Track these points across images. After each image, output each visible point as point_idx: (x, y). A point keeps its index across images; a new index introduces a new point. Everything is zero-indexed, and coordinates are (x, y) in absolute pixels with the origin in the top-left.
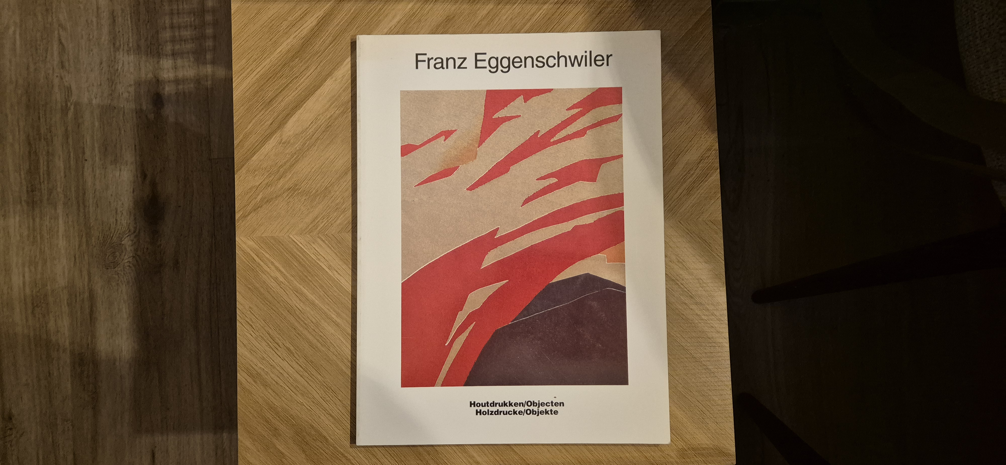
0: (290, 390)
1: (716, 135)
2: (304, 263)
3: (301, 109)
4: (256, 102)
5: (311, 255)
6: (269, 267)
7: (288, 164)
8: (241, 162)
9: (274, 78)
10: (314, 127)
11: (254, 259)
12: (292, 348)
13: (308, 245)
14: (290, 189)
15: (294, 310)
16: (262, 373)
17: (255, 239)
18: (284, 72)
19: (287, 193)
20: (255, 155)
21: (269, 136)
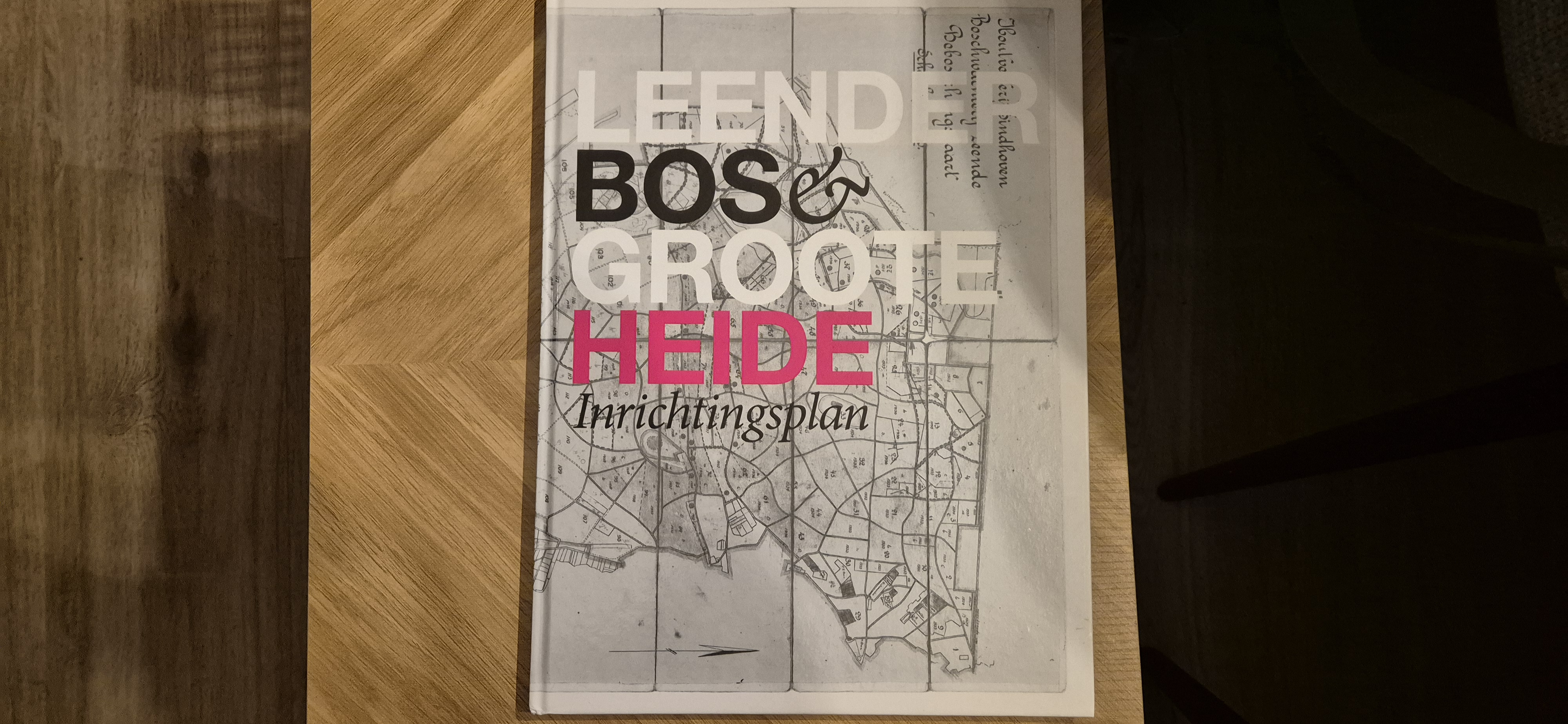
0: (396, 623)
1: (1110, 201)
2: (424, 410)
3: (424, 154)
4: (348, 143)
5: (435, 396)
6: (364, 416)
7: (401, 244)
8: (322, 240)
9: (379, 103)
10: (445, 183)
11: (340, 402)
12: (401, 552)
13: (431, 379)
14: (402, 286)
15: (404, 489)
16: (351, 595)
17: (343, 369)
18: (395, 93)
19: (398, 293)
20: (344, 229)
21: (369, 199)
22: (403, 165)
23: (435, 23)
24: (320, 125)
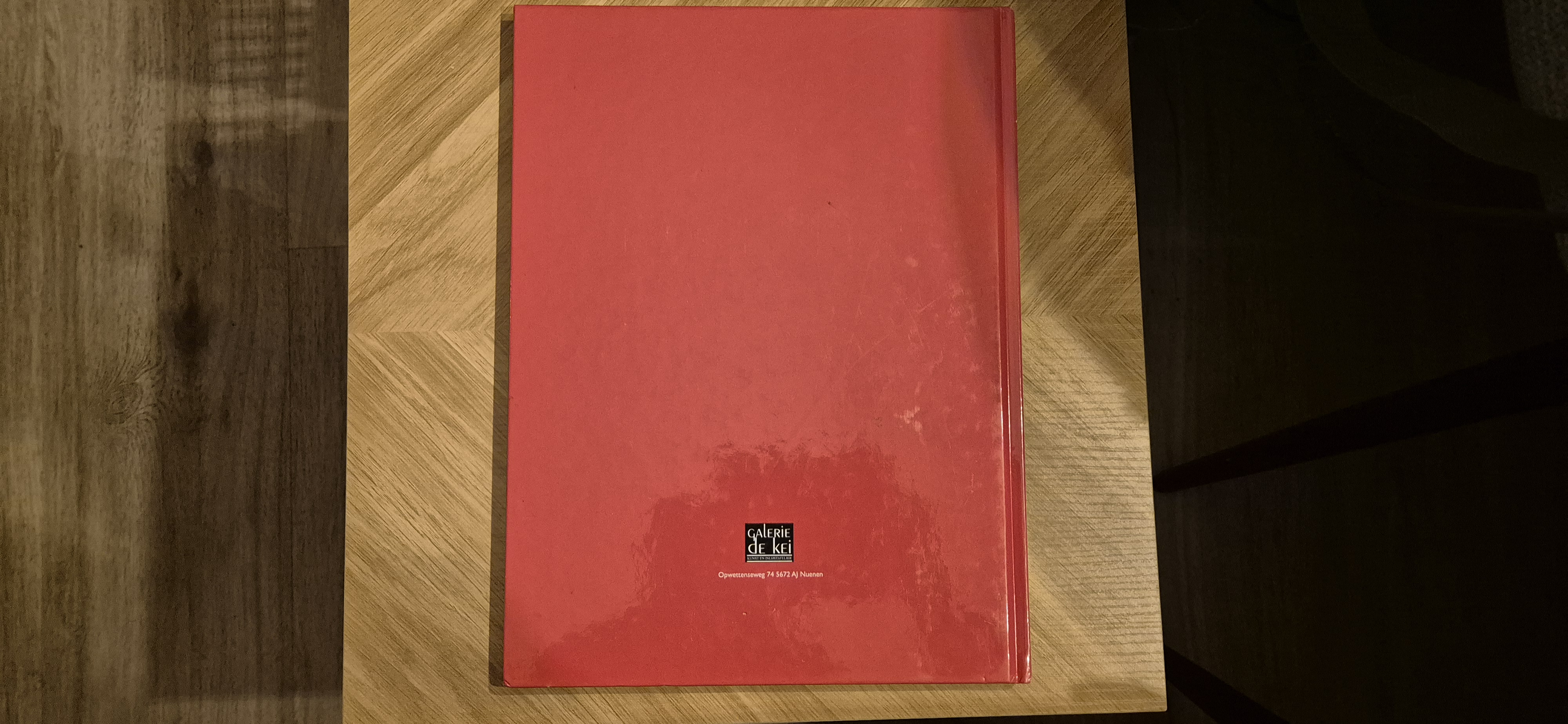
0: (433, 586)
1: (1132, 179)
2: (460, 377)
3: (461, 126)
4: (387, 114)
5: (472, 364)
6: (402, 383)
7: (438, 215)
8: (360, 210)
9: (417, 75)
11: (377, 369)
12: (438, 516)
13: (468, 347)
14: (440, 255)
15: (441, 454)
16: (388, 558)
17: (380, 336)
18: (433, 65)
19: (435, 262)
20: (382, 199)
21: (407, 169)
22: (440, 136)
24: (358, 95)
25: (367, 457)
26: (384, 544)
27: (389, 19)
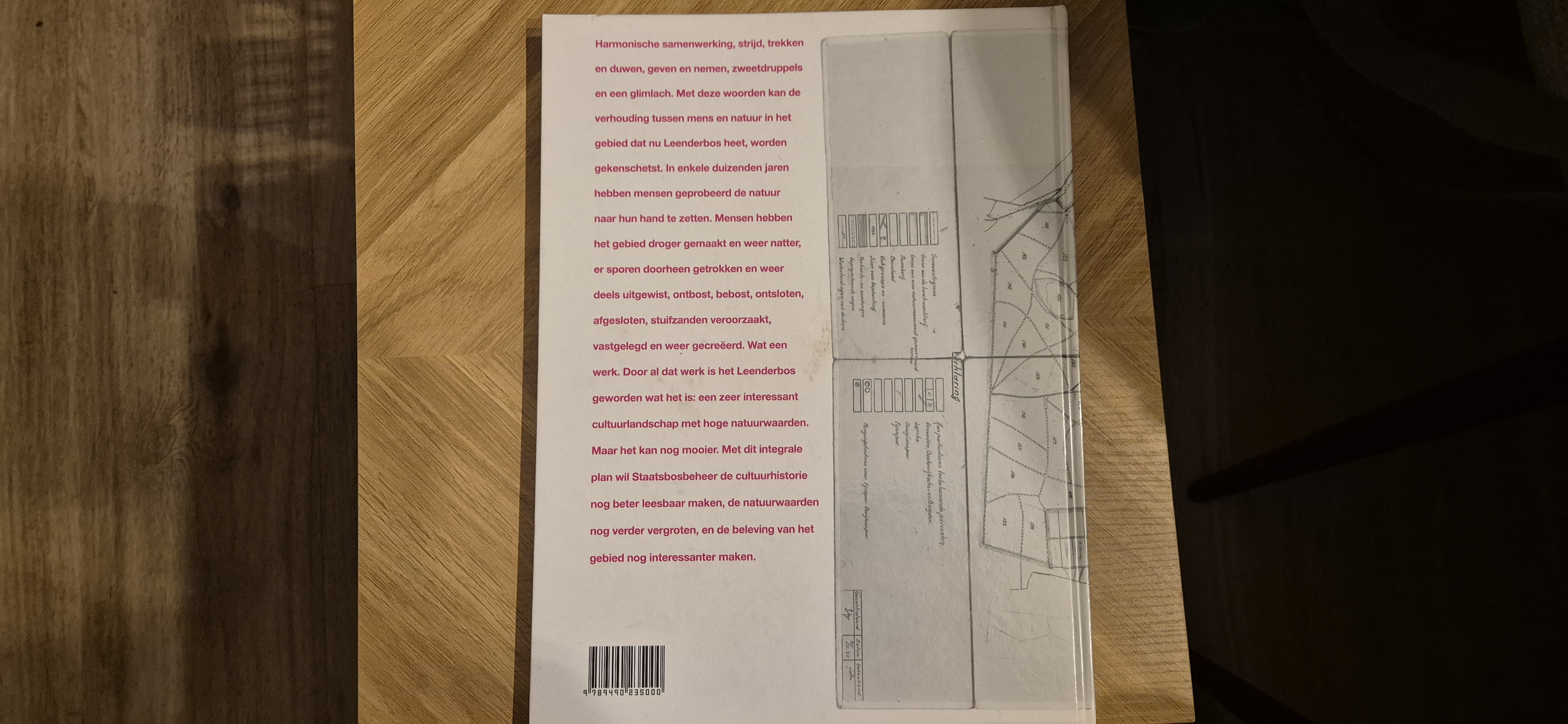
0: (445, 610)
1: (1139, 180)
2: (469, 399)
3: (465, 152)
4: (392, 142)
5: (479, 386)
6: (411, 407)
8: (368, 237)
9: (421, 103)
10: (486, 179)
11: (386, 394)
12: (449, 539)
13: (476, 370)
14: (446, 280)
15: (452, 477)
16: (400, 582)
17: (389, 361)
18: (436, 94)
19: (442, 287)
20: (389, 226)
21: (414, 195)
22: (445, 162)
23: (474, 25)
24: (364, 125)
25: (378, 482)
26: (395, 569)
27: (393, 50)
